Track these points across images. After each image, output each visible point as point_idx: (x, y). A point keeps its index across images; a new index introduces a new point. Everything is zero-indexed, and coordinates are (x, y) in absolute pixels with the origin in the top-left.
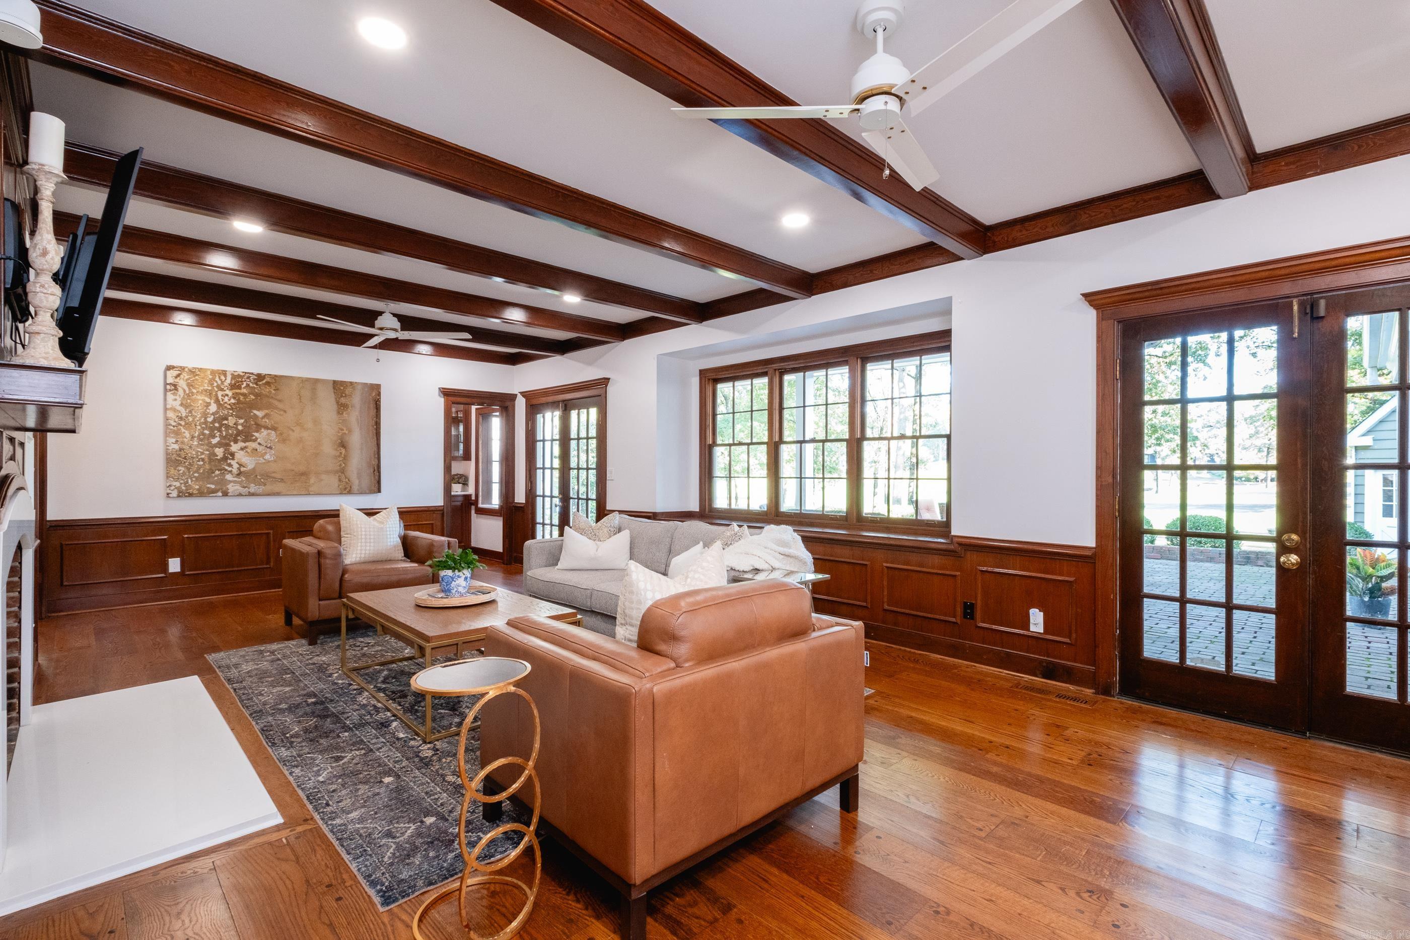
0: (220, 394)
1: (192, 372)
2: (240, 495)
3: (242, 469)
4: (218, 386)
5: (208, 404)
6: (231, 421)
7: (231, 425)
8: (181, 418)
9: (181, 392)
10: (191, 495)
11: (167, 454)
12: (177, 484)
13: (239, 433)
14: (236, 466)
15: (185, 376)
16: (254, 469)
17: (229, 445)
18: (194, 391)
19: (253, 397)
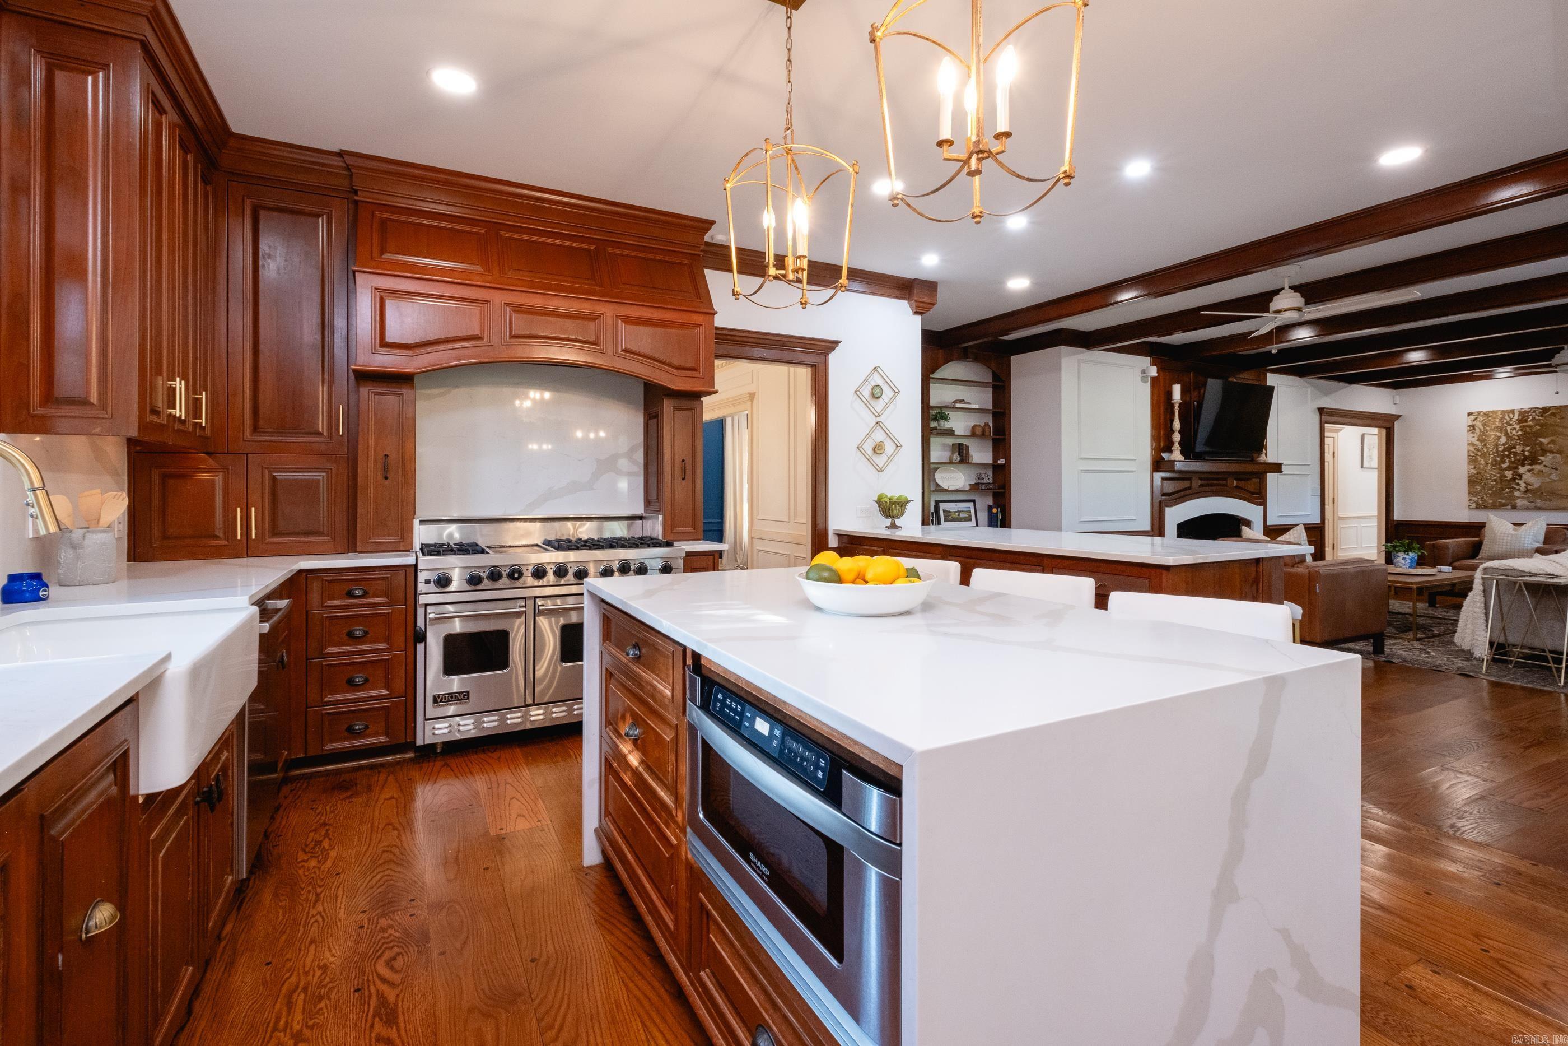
0: (1509, 428)
1: (1486, 415)
2: (1527, 509)
3: (1529, 487)
4: (1507, 423)
5: (1500, 437)
6: (1519, 449)
7: (1518, 452)
8: (1478, 450)
9: (1478, 431)
10: (1486, 507)
11: (1469, 477)
12: (1475, 499)
13: (1526, 458)
14: (1523, 485)
15: (1481, 418)
16: (1540, 486)
17: (1517, 468)
18: (1488, 429)
19: (1538, 427)
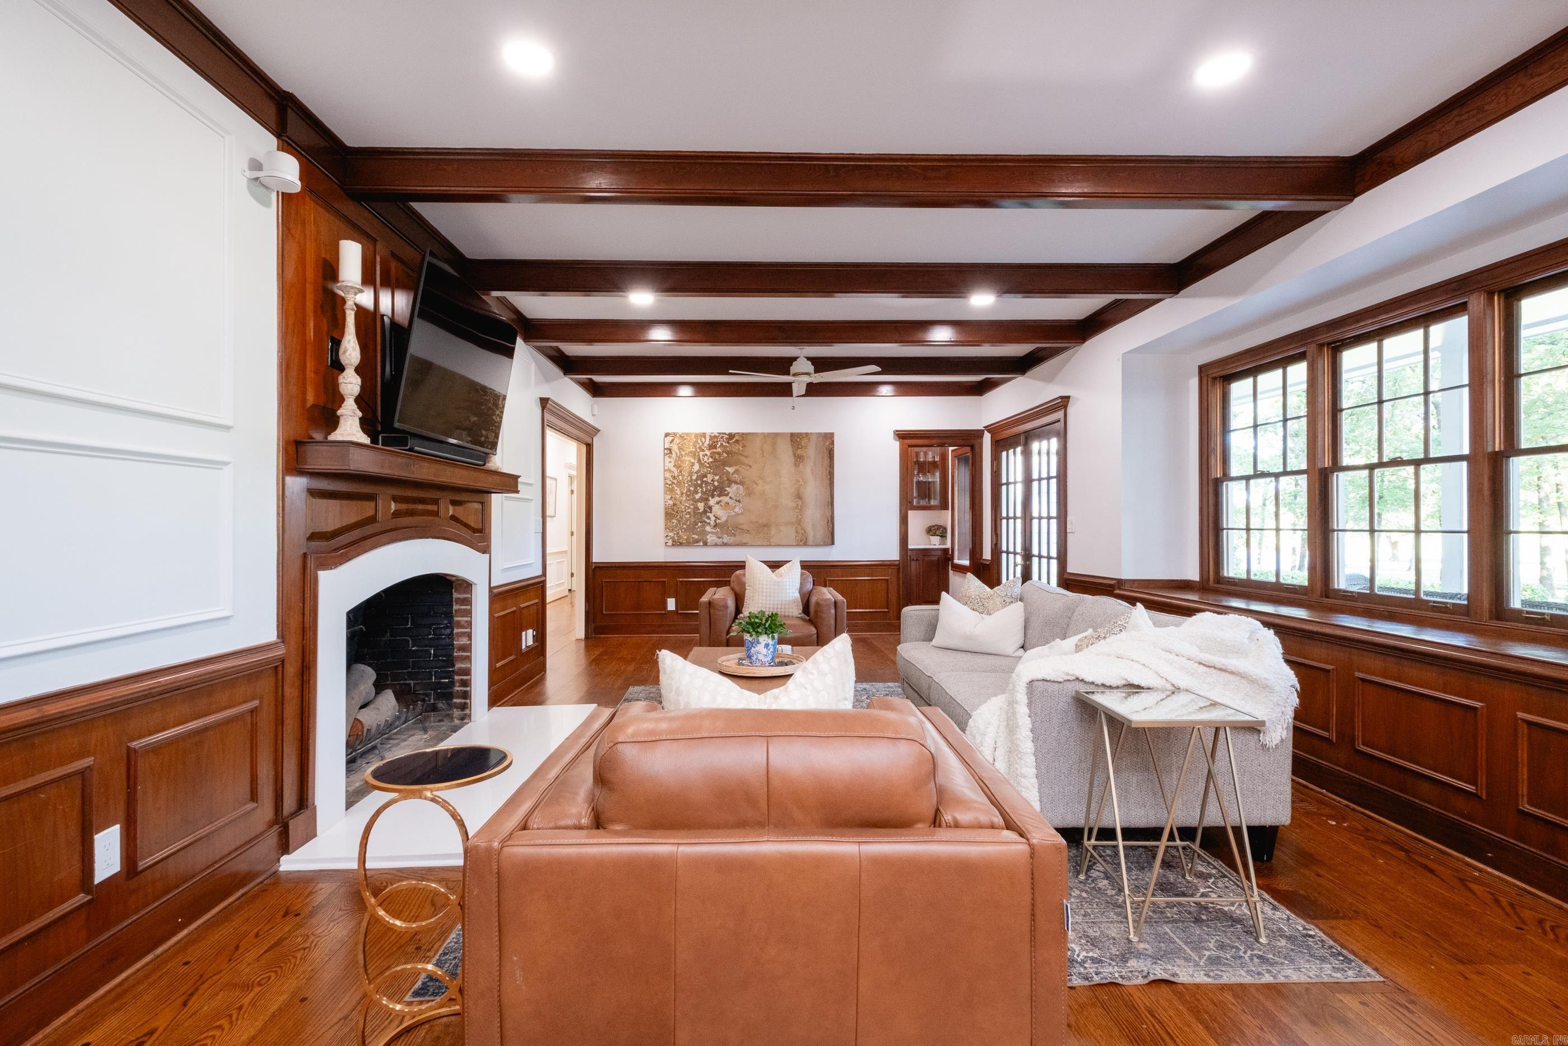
0: (701, 454)
1: (682, 437)
2: (716, 545)
3: (718, 521)
4: (700, 448)
5: (693, 464)
6: (709, 478)
7: (709, 481)
8: (674, 478)
9: (674, 455)
10: (681, 544)
11: (666, 509)
12: (672, 534)
13: (715, 488)
14: (713, 518)
15: (677, 441)
16: (726, 521)
17: (707, 500)
18: (683, 453)
19: (725, 455)
